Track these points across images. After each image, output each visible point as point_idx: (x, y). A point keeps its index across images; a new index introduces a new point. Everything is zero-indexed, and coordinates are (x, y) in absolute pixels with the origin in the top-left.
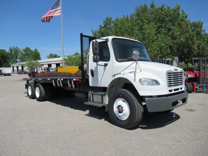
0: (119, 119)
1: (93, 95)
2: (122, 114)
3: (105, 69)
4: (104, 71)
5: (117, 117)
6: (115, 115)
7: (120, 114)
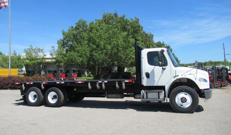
0: (181, 108)
1: (147, 93)
2: (186, 103)
3: (162, 72)
4: (161, 73)
5: (179, 107)
6: (177, 105)
7: (184, 104)
